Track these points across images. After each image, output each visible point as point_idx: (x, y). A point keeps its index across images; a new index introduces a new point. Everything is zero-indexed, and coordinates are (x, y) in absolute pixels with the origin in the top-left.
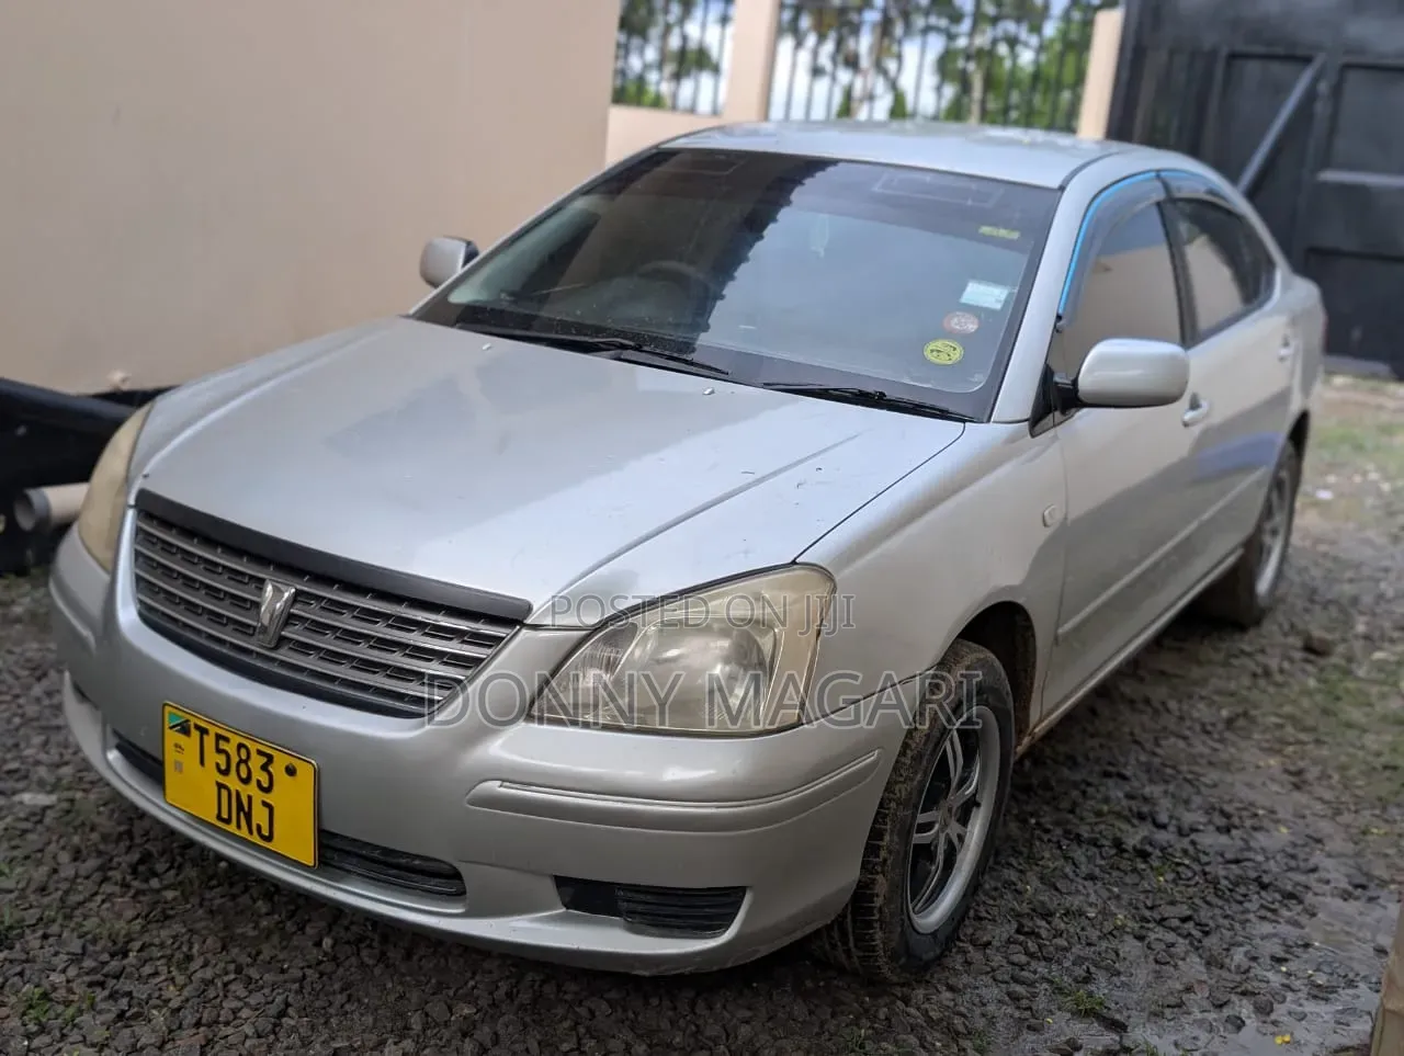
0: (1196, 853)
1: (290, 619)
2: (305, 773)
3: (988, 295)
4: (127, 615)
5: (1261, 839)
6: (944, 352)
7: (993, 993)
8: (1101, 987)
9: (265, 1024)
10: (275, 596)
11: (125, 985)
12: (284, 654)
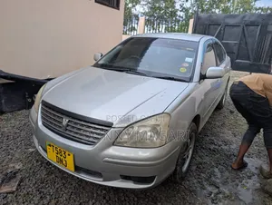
0: (222, 149)
1: (68, 125)
2: (72, 156)
3: (189, 60)
4: (40, 123)
5: (232, 147)
6: (183, 70)
7: (195, 181)
8: (213, 179)
9: (67, 197)
10: (65, 121)
11: (43, 190)
12: (67, 132)
